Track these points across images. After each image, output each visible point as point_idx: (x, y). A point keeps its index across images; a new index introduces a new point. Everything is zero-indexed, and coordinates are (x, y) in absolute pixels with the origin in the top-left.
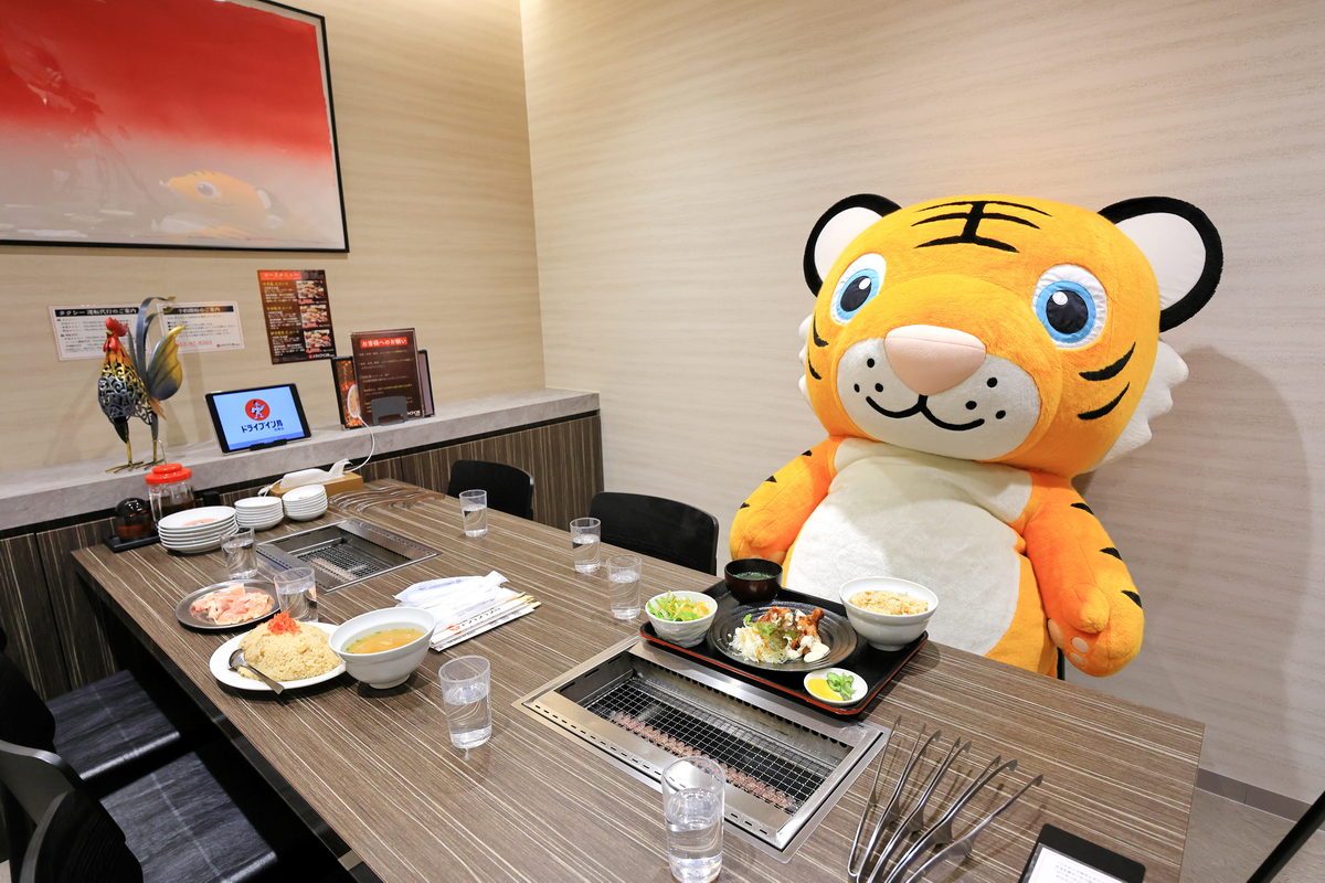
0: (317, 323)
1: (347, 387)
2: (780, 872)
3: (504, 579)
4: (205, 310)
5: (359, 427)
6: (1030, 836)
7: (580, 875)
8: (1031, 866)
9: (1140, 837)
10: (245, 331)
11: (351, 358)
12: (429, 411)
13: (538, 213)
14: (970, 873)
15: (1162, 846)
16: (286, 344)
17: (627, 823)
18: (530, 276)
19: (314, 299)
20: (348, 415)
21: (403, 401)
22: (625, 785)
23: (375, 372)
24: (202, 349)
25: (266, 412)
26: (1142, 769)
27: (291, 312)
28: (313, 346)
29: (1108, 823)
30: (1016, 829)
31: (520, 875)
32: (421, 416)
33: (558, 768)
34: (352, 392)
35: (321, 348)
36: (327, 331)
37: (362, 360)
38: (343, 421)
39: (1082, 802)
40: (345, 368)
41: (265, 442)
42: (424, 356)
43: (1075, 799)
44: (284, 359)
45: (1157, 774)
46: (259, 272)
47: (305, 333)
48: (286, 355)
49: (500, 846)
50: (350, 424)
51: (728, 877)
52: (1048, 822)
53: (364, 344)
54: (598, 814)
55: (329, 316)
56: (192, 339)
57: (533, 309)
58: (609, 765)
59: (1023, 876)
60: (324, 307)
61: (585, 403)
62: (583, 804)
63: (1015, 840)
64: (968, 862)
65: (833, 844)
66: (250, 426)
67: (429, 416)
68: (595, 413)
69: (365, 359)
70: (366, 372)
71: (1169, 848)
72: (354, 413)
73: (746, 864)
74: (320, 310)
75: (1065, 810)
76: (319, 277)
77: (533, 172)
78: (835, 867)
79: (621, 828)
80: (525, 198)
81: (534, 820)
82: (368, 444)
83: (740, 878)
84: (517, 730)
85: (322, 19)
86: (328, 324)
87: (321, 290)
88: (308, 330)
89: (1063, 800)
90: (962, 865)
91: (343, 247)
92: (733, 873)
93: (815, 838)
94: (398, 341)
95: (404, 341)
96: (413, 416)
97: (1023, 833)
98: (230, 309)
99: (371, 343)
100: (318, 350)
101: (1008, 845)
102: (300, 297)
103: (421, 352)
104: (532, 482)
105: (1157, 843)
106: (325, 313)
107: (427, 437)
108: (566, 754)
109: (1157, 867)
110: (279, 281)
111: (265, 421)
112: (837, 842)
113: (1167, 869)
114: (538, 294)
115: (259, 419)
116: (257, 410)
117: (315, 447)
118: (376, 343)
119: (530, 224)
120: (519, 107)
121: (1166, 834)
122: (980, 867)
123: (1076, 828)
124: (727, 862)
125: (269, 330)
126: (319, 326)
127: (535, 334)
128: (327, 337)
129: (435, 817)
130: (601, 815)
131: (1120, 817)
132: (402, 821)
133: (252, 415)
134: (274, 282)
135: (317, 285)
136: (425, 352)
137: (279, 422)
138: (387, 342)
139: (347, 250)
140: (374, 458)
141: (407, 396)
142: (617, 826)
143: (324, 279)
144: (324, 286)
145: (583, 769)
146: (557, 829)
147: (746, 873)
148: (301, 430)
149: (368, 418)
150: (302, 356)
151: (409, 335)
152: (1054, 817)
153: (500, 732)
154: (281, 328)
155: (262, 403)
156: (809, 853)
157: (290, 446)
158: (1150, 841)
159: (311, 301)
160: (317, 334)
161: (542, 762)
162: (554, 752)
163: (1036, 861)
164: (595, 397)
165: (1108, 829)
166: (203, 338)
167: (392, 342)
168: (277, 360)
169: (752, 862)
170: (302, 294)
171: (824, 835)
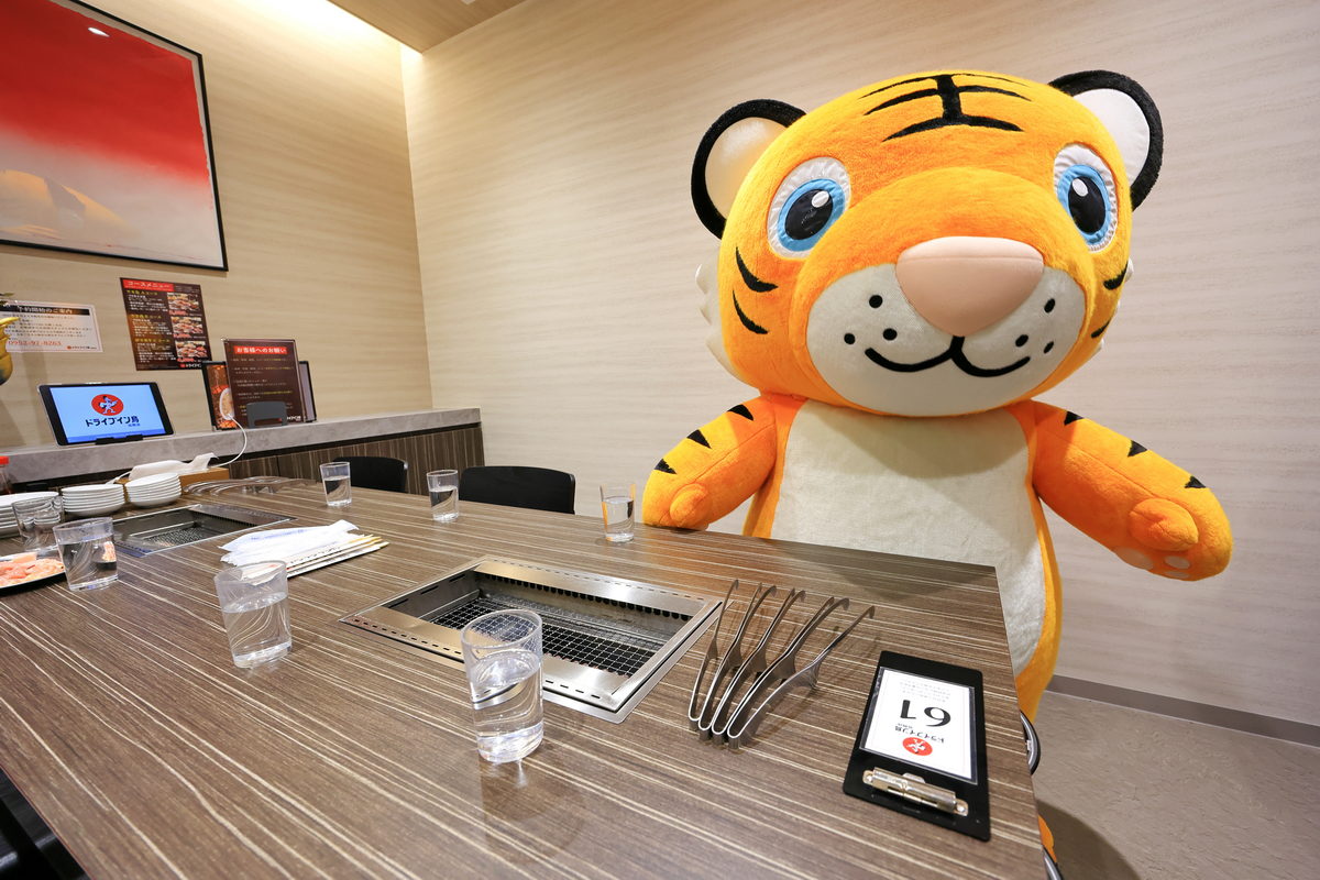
0: (191, 334)
1: (219, 391)
2: (612, 733)
3: (353, 527)
4: (54, 310)
5: (232, 429)
6: (870, 663)
7: (356, 776)
8: (877, 686)
9: (969, 650)
10: (103, 335)
11: (224, 363)
12: (311, 417)
13: (422, 258)
14: (818, 702)
15: (991, 654)
16: (153, 351)
17: (433, 711)
18: (417, 311)
19: (187, 311)
20: (219, 417)
21: (282, 406)
22: (441, 676)
23: (252, 377)
24: (46, 349)
25: (119, 407)
26: (957, 601)
27: (160, 321)
28: (186, 356)
29: (938, 643)
30: (857, 659)
31: (272, 788)
32: (302, 421)
33: (363, 672)
34: (225, 395)
35: (195, 358)
36: (203, 343)
37: (236, 364)
38: (214, 423)
39: (911, 630)
40: (218, 372)
41: (115, 436)
42: (305, 366)
43: (905, 629)
44: (151, 366)
45: (968, 603)
46: (122, 279)
47: (177, 343)
48: (152, 361)
49: (255, 760)
50: (223, 426)
51: (550, 747)
52: (885, 649)
53: (239, 350)
54: (400, 708)
55: (205, 328)
56: (34, 338)
57: (421, 340)
58: (426, 661)
59: (870, 697)
60: (199, 319)
61: (467, 416)
62: (384, 701)
63: (857, 668)
64: (814, 693)
65: (673, 698)
66: (97, 420)
67: (311, 421)
68: (477, 425)
69: (240, 364)
70: (241, 377)
71: (997, 655)
72: (227, 414)
73: (573, 731)
74: (195, 322)
75: (898, 639)
76: (195, 292)
77: (417, 224)
78: (674, 718)
79: (427, 718)
80: (411, 245)
81: (313, 725)
82: (240, 442)
83: (564, 745)
84: (324, 643)
85: (199, 57)
86: (204, 335)
87: (197, 303)
88: (180, 340)
89: (894, 631)
90: (809, 696)
91: (222, 265)
92: (556, 742)
93: (653, 694)
94: (277, 350)
95: (284, 351)
96: (294, 421)
97: (863, 661)
98: (86, 312)
99: (246, 350)
100: (192, 360)
101: (852, 673)
102: (170, 307)
103: (301, 363)
104: (406, 466)
105: (985, 653)
106: (201, 326)
107: (307, 439)
108: (378, 657)
109: (991, 671)
110: (145, 291)
111: (118, 417)
112: (678, 695)
113: (1000, 671)
114: (424, 328)
115: (109, 413)
116: (107, 405)
117: (176, 442)
118: (253, 350)
119: (416, 267)
120: (405, 168)
121: (991, 645)
122: (827, 695)
123: (912, 651)
124: (549, 732)
125: (133, 337)
126: (193, 337)
127: (423, 362)
128: (202, 349)
129: (175, 741)
130: (403, 709)
131: (948, 637)
132: (124, 751)
133: (101, 410)
134: (140, 291)
135: (191, 298)
136: (306, 363)
137: (135, 419)
138: (265, 350)
139: (225, 269)
140: (245, 456)
141: (286, 402)
142: (420, 716)
143: (200, 295)
144: (200, 299)
145: (394, 669)
146: (341, 731)
147: (571, 740)
148: (162, 427)
149: (242, 420)
150: (174, 365)
151: (290, 346)
152: (889, 645)
153: (301, 647)
154: (148, 336)
155: (113, 398)
156: (645, 710)
157: (145, 441)
158: (978, 652)
159: (183, 313)
160: (190, 344)
161: (344, 669)
162: (362, 657)
163: (880, 682)
164: (476, 411)
165: (940, 647)
166: (48, 339)
167: (271, 350)
168: (142, 366)
169: (580, 728)
170: (174, 305)
171: (664, 691)
